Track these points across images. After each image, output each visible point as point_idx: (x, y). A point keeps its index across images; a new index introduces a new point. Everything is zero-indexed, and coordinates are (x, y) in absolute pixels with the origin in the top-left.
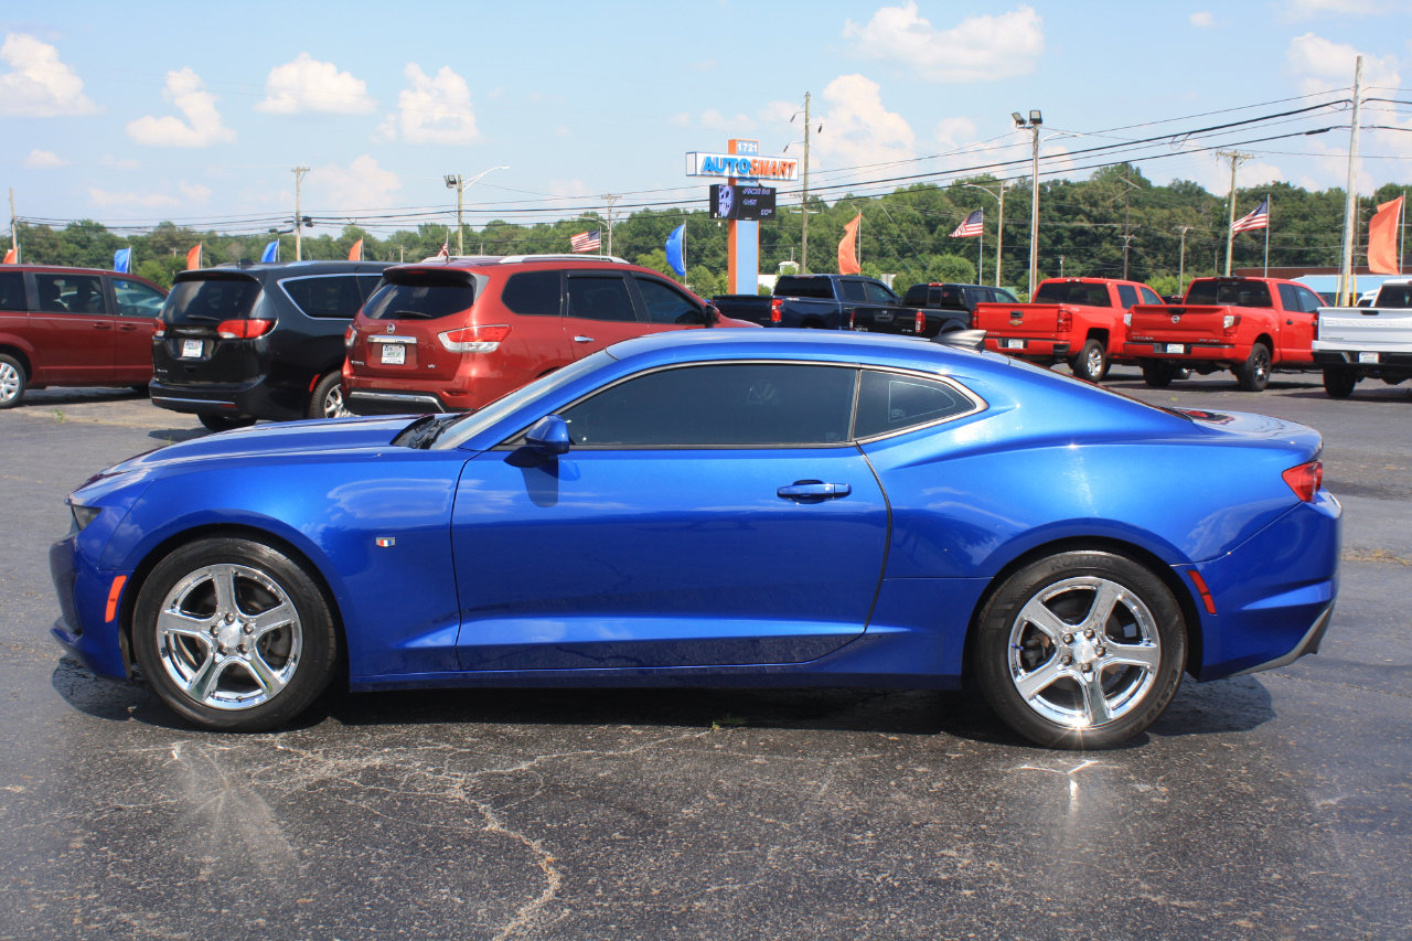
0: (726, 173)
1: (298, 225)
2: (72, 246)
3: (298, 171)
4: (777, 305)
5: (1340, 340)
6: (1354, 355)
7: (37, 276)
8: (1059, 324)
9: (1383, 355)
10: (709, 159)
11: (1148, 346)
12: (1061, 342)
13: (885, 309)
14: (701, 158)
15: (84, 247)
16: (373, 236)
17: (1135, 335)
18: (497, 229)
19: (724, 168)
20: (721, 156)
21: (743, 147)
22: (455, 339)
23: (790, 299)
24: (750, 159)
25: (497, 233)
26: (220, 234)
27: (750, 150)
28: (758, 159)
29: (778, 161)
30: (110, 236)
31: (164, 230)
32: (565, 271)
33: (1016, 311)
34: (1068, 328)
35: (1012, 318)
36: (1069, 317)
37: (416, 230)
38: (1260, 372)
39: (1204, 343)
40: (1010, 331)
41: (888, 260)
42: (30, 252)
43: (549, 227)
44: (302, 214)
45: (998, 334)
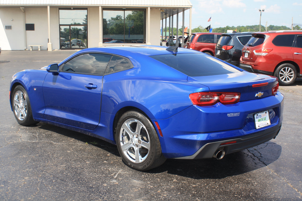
7: (217, 35)
22: (257, 52)
32: (297, 35)
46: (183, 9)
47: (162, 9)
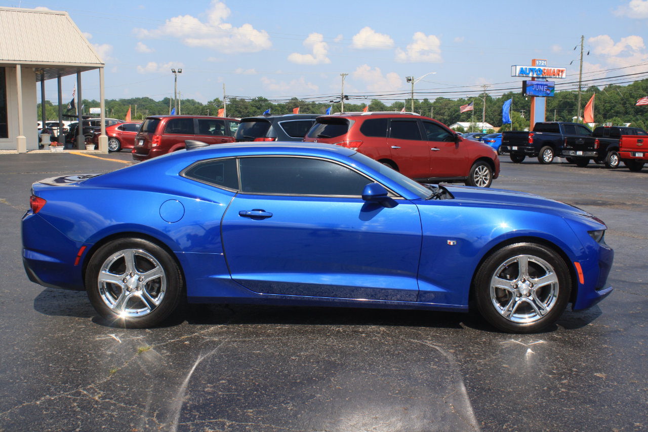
0: (531, 75)
1: (342, 99)
2: (254, 108)
3: (343, 75)
4: (532, 136)
7: (199, 120)
10: (522, 69)
13: (581, 138)
14: (518, 68)
15: (259, 109)
16: (384, 104)
18: (441, 101)
19: (529, 73)
20: (528, 67)
21: (539, 63)
23: (538, 133)
24: (542, 68)
25: (441, 103)
26: (317, 103)
27: (543, 64)
28: (546, 68)
29: (556, 69)
30: (270, 104)
31: (293, 101)
32: (390, 119)
33: (639, 139)
35: (638, 142)
37: (404, 101)
40: (637, 149)
41: (629, 116)
42: (237, 110)
43: (465, 100)
44: (344, 94)
45: (631, 150)
46: (78, 70)
47: (38, 68)
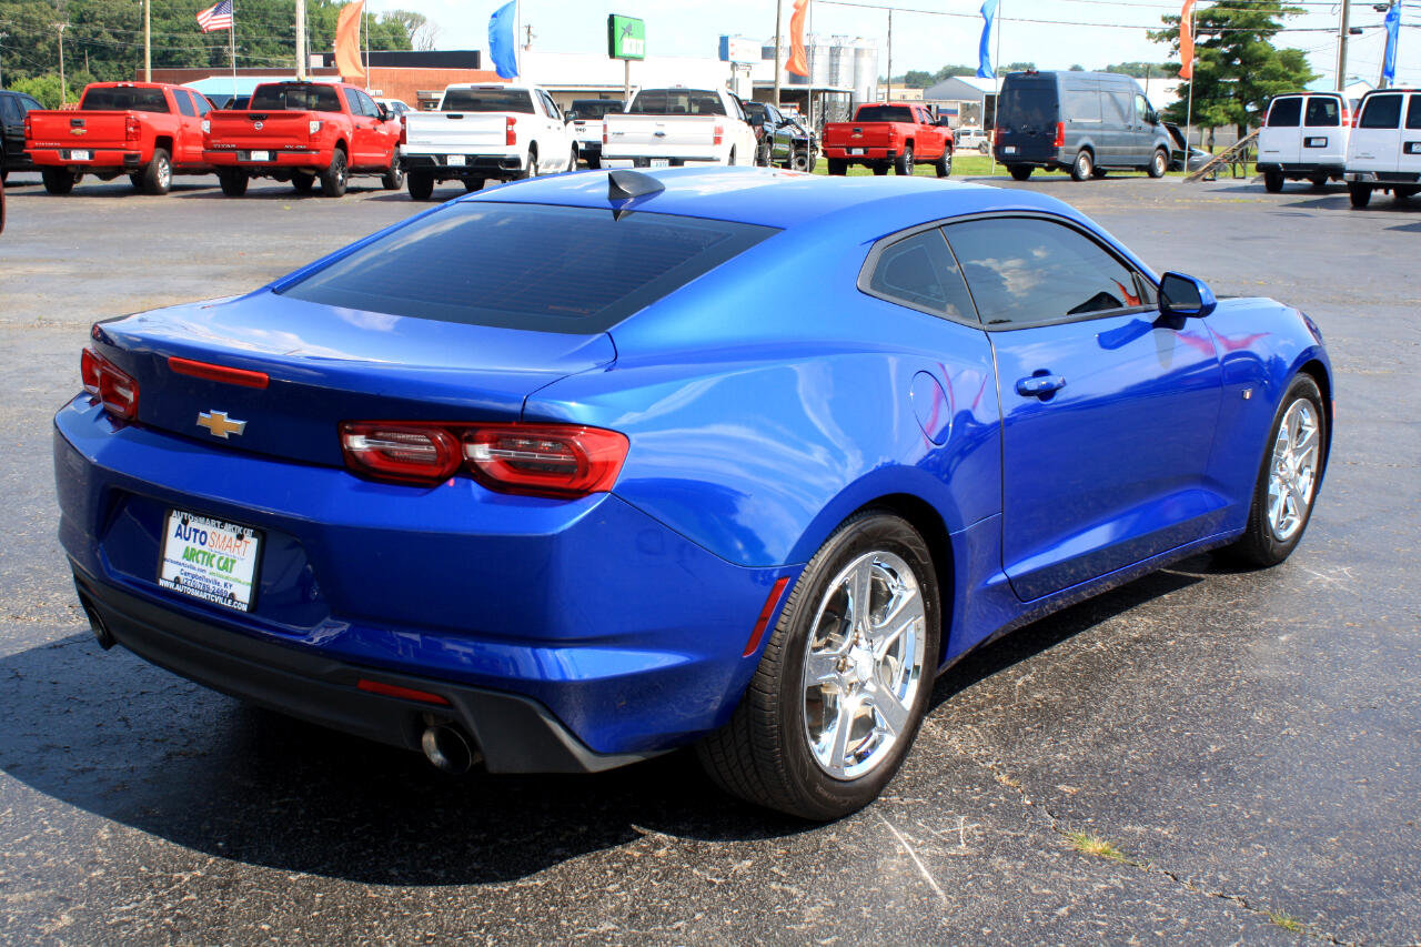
5: (428, 144)
6: (442, 158)
8: (128, 133)
9: (469, 158)
11: (232, 153)
12: (133, 152)
17: (216, 142)
33: (76, 119)
34: (137, 136)
35: (74, 127)
36: (138, 125)
38: (340, 177)
39: (291, 150)
45: (59, 144)
